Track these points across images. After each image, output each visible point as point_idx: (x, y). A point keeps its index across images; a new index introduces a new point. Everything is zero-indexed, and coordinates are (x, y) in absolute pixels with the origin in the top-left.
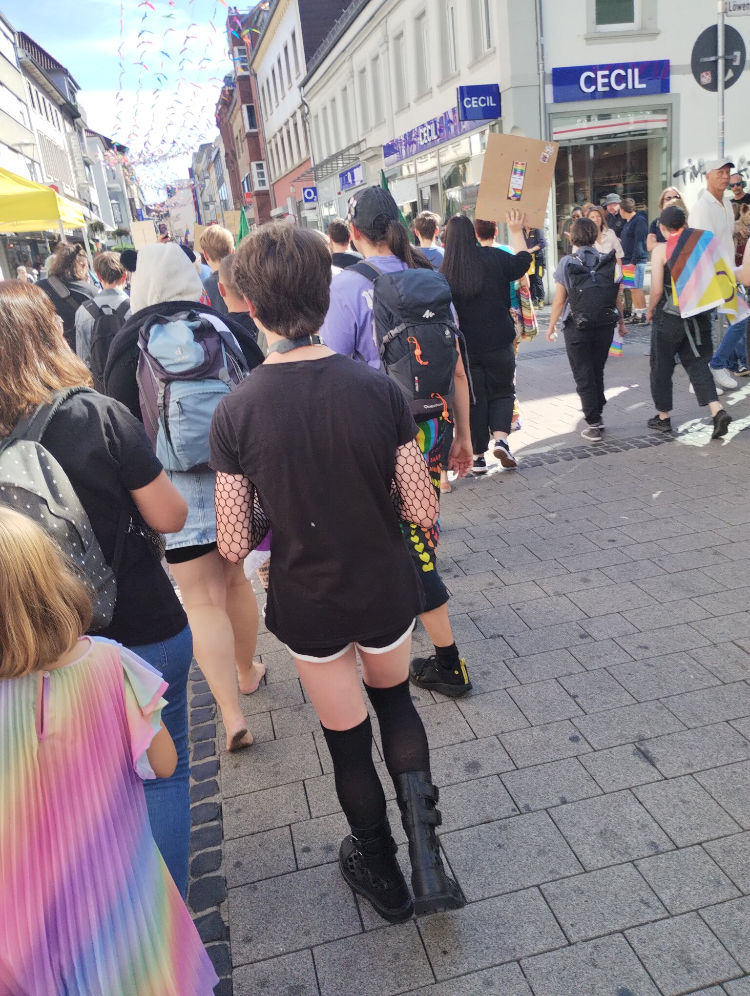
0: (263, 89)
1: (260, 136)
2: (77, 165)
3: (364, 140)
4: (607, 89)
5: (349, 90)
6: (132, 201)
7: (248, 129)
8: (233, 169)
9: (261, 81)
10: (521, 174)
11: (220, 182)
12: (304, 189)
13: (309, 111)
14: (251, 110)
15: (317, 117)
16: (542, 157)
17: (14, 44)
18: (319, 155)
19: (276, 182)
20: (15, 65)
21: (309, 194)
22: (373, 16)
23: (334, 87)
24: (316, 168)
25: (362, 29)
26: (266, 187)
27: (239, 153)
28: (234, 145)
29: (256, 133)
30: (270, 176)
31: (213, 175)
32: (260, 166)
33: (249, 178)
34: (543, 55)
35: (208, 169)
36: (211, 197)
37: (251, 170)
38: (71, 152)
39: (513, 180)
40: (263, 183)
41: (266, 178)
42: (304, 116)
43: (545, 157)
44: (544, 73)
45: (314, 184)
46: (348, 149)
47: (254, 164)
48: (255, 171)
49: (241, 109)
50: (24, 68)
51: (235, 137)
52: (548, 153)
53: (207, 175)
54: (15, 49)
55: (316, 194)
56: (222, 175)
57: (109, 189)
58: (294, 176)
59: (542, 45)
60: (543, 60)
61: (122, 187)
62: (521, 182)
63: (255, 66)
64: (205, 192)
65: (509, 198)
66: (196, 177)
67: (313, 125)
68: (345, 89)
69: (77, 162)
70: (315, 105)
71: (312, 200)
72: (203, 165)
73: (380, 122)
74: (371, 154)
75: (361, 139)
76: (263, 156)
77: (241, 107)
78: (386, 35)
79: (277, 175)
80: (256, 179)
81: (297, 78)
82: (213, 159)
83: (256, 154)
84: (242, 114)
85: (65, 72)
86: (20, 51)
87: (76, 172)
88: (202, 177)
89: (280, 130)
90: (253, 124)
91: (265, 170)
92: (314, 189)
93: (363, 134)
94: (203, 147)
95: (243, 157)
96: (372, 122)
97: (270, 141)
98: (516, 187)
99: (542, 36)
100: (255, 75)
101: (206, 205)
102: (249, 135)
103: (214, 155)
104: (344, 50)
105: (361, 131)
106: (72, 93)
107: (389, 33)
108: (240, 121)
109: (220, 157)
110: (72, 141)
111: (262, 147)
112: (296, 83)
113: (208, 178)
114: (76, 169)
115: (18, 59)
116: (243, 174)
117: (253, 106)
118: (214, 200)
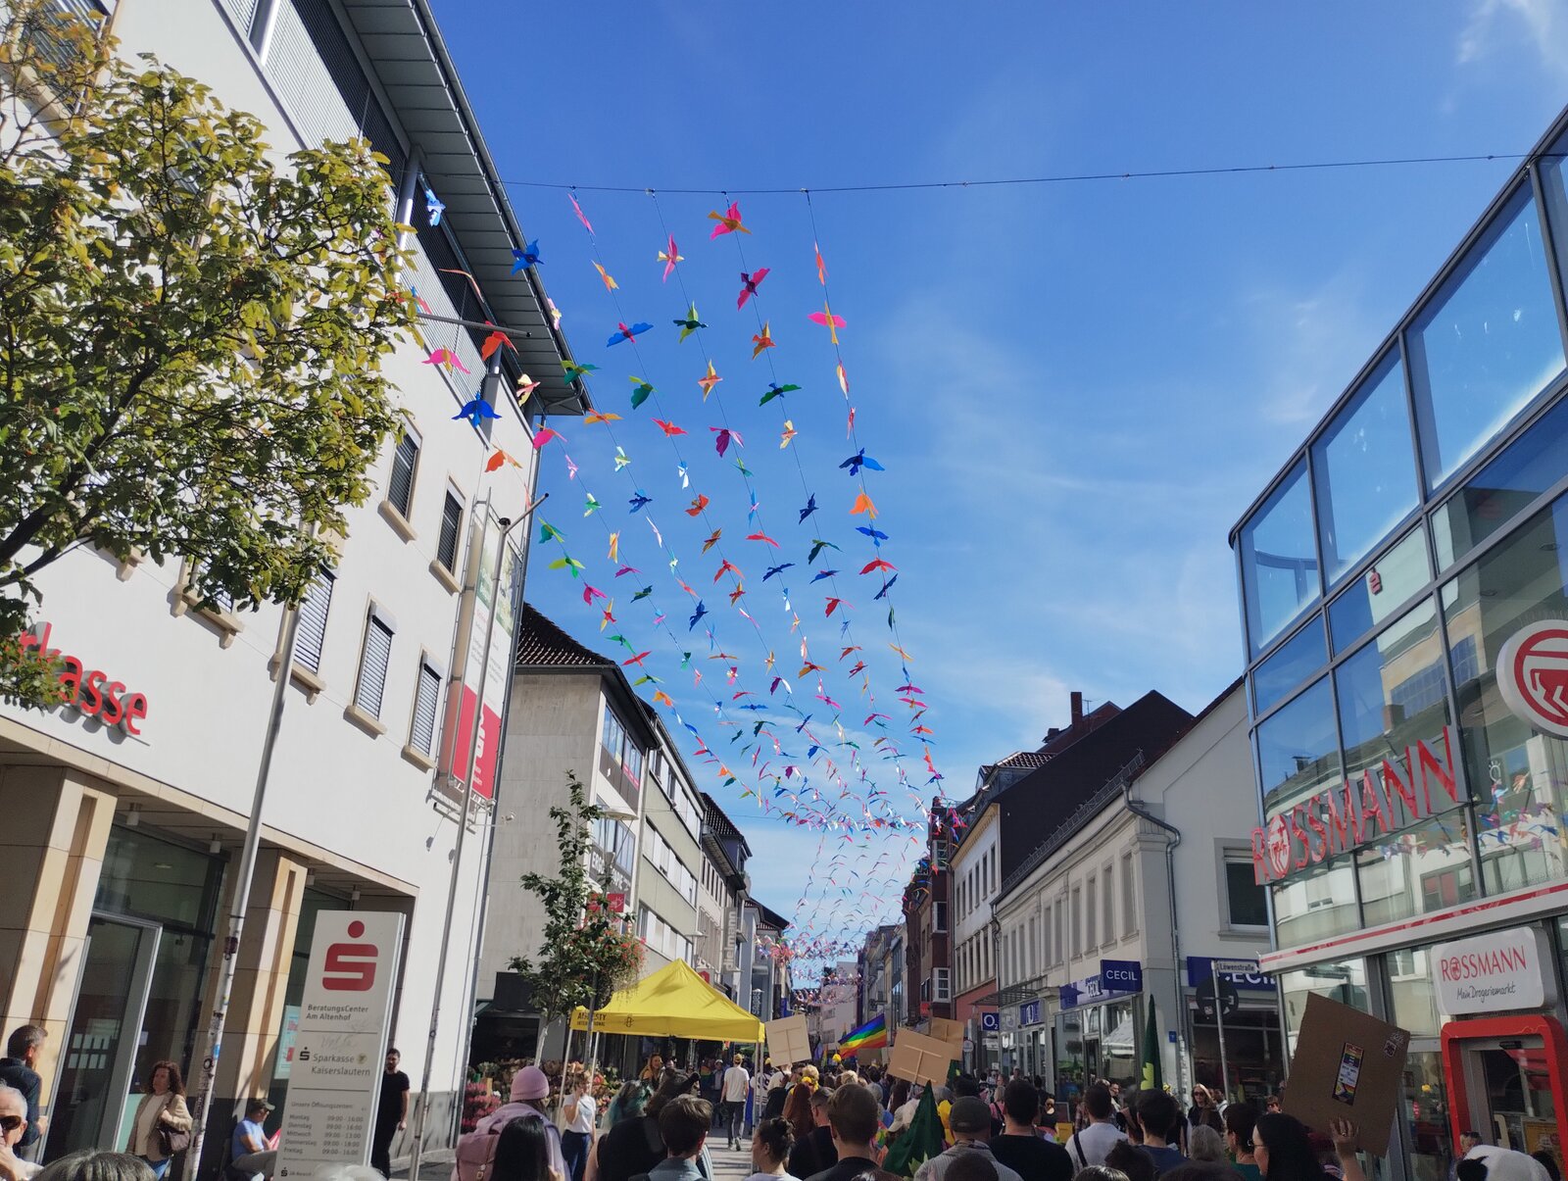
0: (958, 889)
1: (949, 939)
2: (729, 945)
3: (1045, 976)
4: (1242, 981)
5: (1036, 922)
6: (778, 987)
7: (935, 929)
8: (914, 966)
9: (958, 881)
10: (1356, 1064)
11: (896, 979)
12: (984, 1015)
13: (1000, 929)
14: (942, 910)
15: (1006, 937)
16: (1386, 1046)
17: (702, 821)
18: (1007, 980)
19: (959, 997)
20: (697, 841)
21: (989, 1021)
22: (1056, 867)
23: (1024, 914)
24: (1000, 994)
25: (1048, 873)
26: (948, 1000)
27: (924, 949)
28: (919, 938)
29: (945, 934)
30: (953, 987)
31: (889, 967)
32: (943, 974)
33: (930, 983)
34: (1177, 945)
35: (884, 958)
36: (881, 994)
37: (932, 976)
38: (726, 930)
39: (1342, 1071)
40: (943, 994)
41: (949, 989)
42: (996, 932)
43: (1390, 1048)
44: (1179, 961)
45: (997, 1010)
46: (1031, 982)
47: (936, 971)
48: (936, 979)
49: (932, 906)
50: (704, 843)
51: (922, 930)
52: (1395, 1042)
53: (882, 965)
54: (702, 825)
55: (997, 1022)
56: (900, 970)
57: (754, 971)
58: (978, 996)
59: (1177, 937)
60: (1178, 949)
61: (770, 969)
62: (1354, 1076)
63: (953, 864)
64: (875, 987)
65: (1335, 1096)
66: (867, 963)
67: (1002, 944)
68: (1032, 920)
69: (729, 941)
70: (1006, 924)
71: (992, 1029)
72: (877, 952)
73: (1059, 963)
74: (1048, 994)
75: (1043, 975)
76: (949, 963)
77: (932, 903)
78: (1067, 886)
79: (960, 989)
80: (936, 989)
81: (992, 892)
82: (891, 948)
83: (942, 958)
84: (931, 911)
85: (741, 839)
86: (705, 827)
87: (725, 952)
88: (874, 965)
89: (971, 940)
90: (942, 924)
91: (949, 979)
92: (997, 1016)
93: (1045, 971)
94: (882, 929)
95: (926, 959)
96: (1053, 962)
97: (958, 949)
98: (1346, 1081)
99: (1176, 928)
100: (953, 874)
101: (873, 1004)
102: (935, 936)
103: (894, 942)
104: (1033, 885)
105: (1043, 967)
106: (742, 859)
107: (1070, 884)
108: (930, 917)
109: (900, 948)
110: (730, 917)
111: (949, 952)
112: (991, 898)
113: (882, 969)
114: (726, 949)
115: (702, 834)
116: (925, 978)
117: (945, 905)
118: (884, 999)
